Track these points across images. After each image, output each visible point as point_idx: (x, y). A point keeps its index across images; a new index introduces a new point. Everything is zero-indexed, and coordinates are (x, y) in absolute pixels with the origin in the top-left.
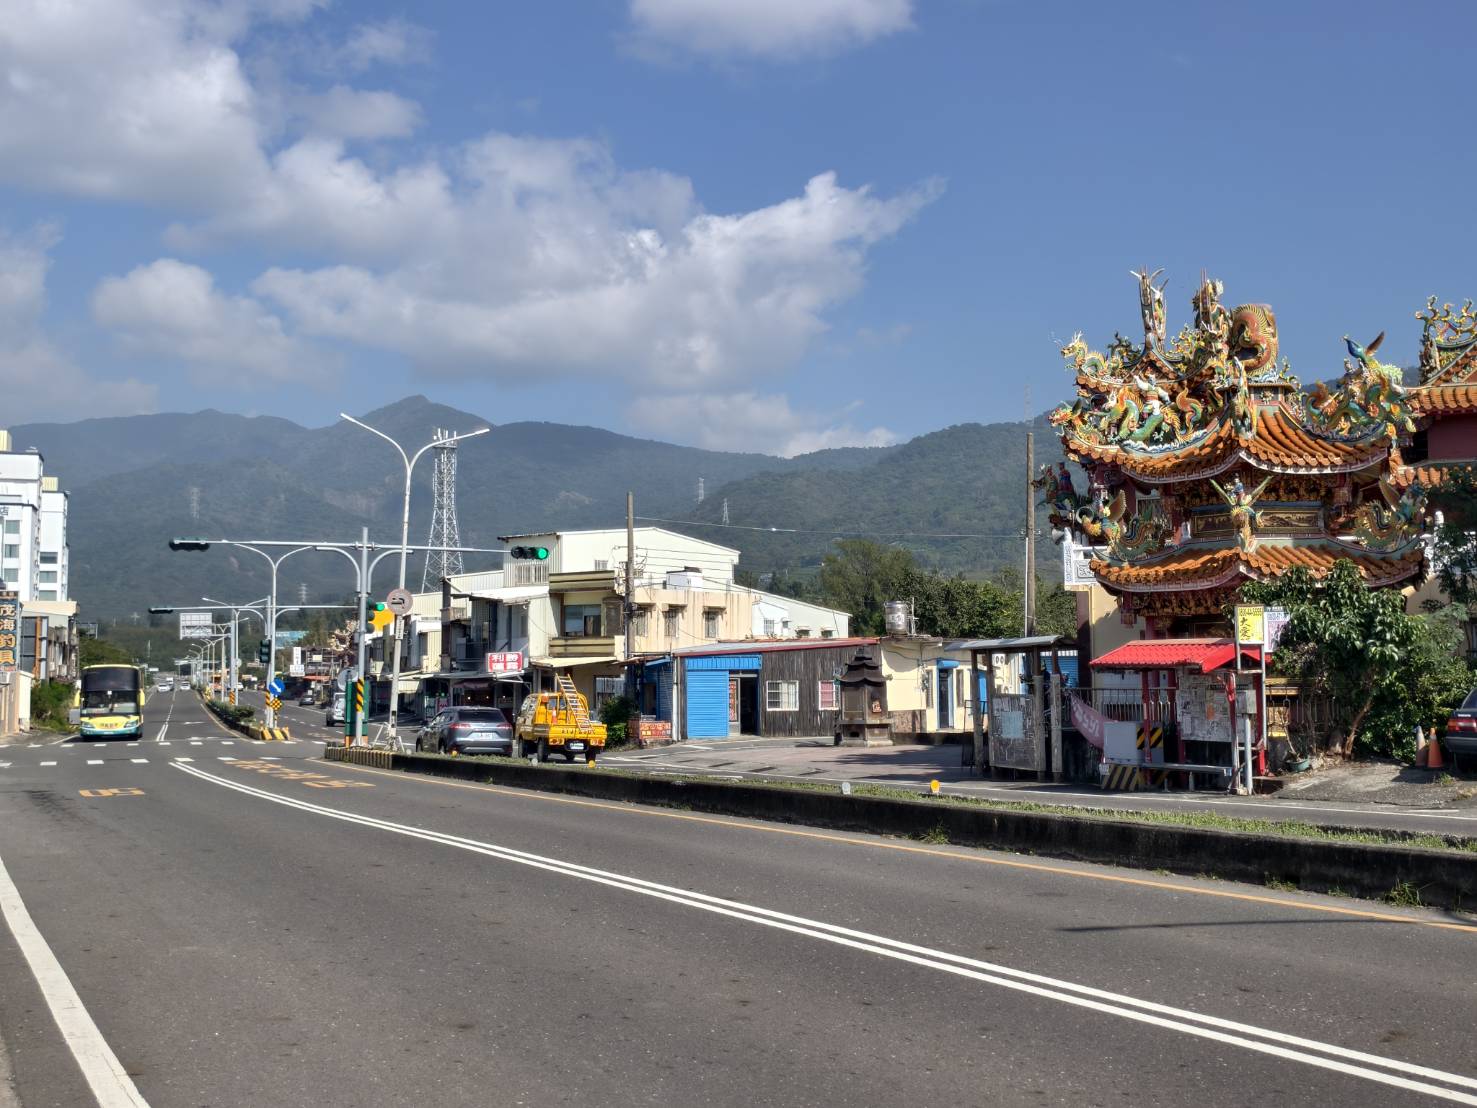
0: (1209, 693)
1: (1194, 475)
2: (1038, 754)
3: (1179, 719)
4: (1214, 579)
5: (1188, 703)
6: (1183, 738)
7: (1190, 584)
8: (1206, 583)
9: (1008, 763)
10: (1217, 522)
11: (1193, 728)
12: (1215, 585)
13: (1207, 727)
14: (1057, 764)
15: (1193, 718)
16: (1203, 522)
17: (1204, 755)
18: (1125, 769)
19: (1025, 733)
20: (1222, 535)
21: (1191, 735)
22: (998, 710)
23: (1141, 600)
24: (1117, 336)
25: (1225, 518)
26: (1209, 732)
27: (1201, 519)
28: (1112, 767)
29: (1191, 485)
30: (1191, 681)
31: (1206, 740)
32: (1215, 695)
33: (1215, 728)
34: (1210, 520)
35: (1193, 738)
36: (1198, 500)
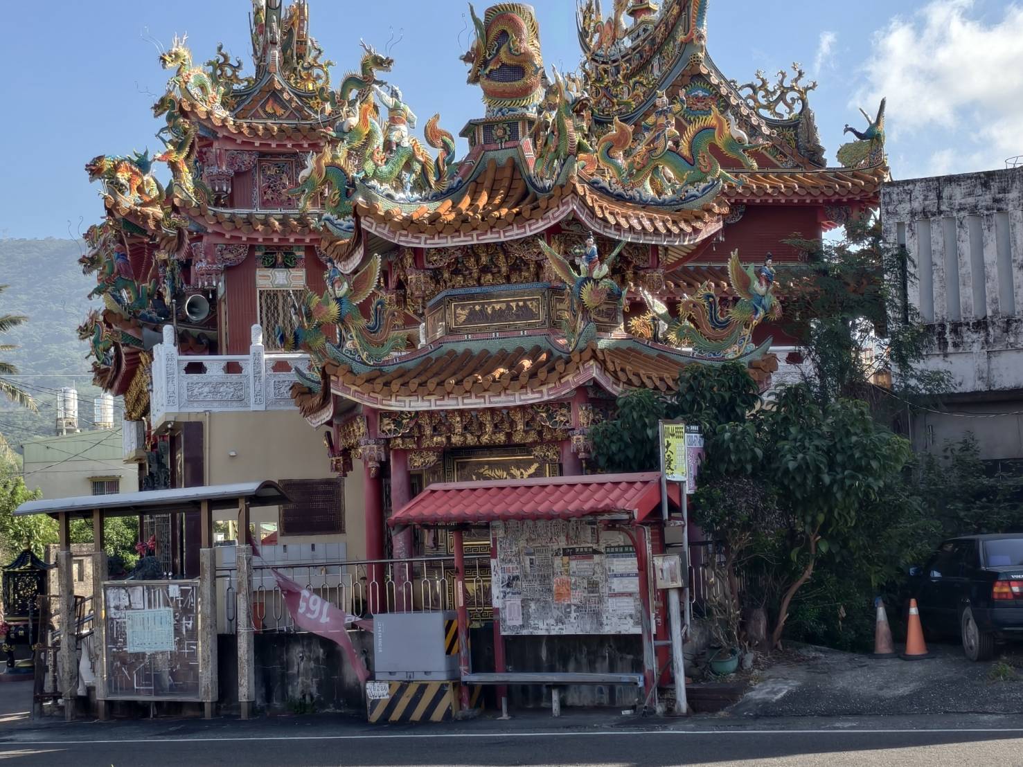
0: (558, 562)
1: (489, 235)
2: (207, 675)
3: (496, 603)
4: (544, 389)
5: (516, 578)
6: (503, 633)
7: (503, 398)
8: (530, 396)
9: (138, 692)
10: (489, 311)
11: (526, 616)
12: (546, 398)
13: (556, 613)
14: (246, 687)
15: (525, 603)
16: (466, 311)
17: (538, 658)
18: (422, 688)
19: (179, 643)
20: (500, 329)
21: (522, 626)
22: (117, 608)
23: (398, 424)
24: (220, 49)
25: (504, 306)
26: (560, 621)
27: (463, 308)
28: (397, 686)
29: (459, 254)
30: (522, 543)
31: (553, 633)
32: (573, 564)
33: (573, 615)
34: (477, 308)
35: (525, 632)
36: (460, 278)
